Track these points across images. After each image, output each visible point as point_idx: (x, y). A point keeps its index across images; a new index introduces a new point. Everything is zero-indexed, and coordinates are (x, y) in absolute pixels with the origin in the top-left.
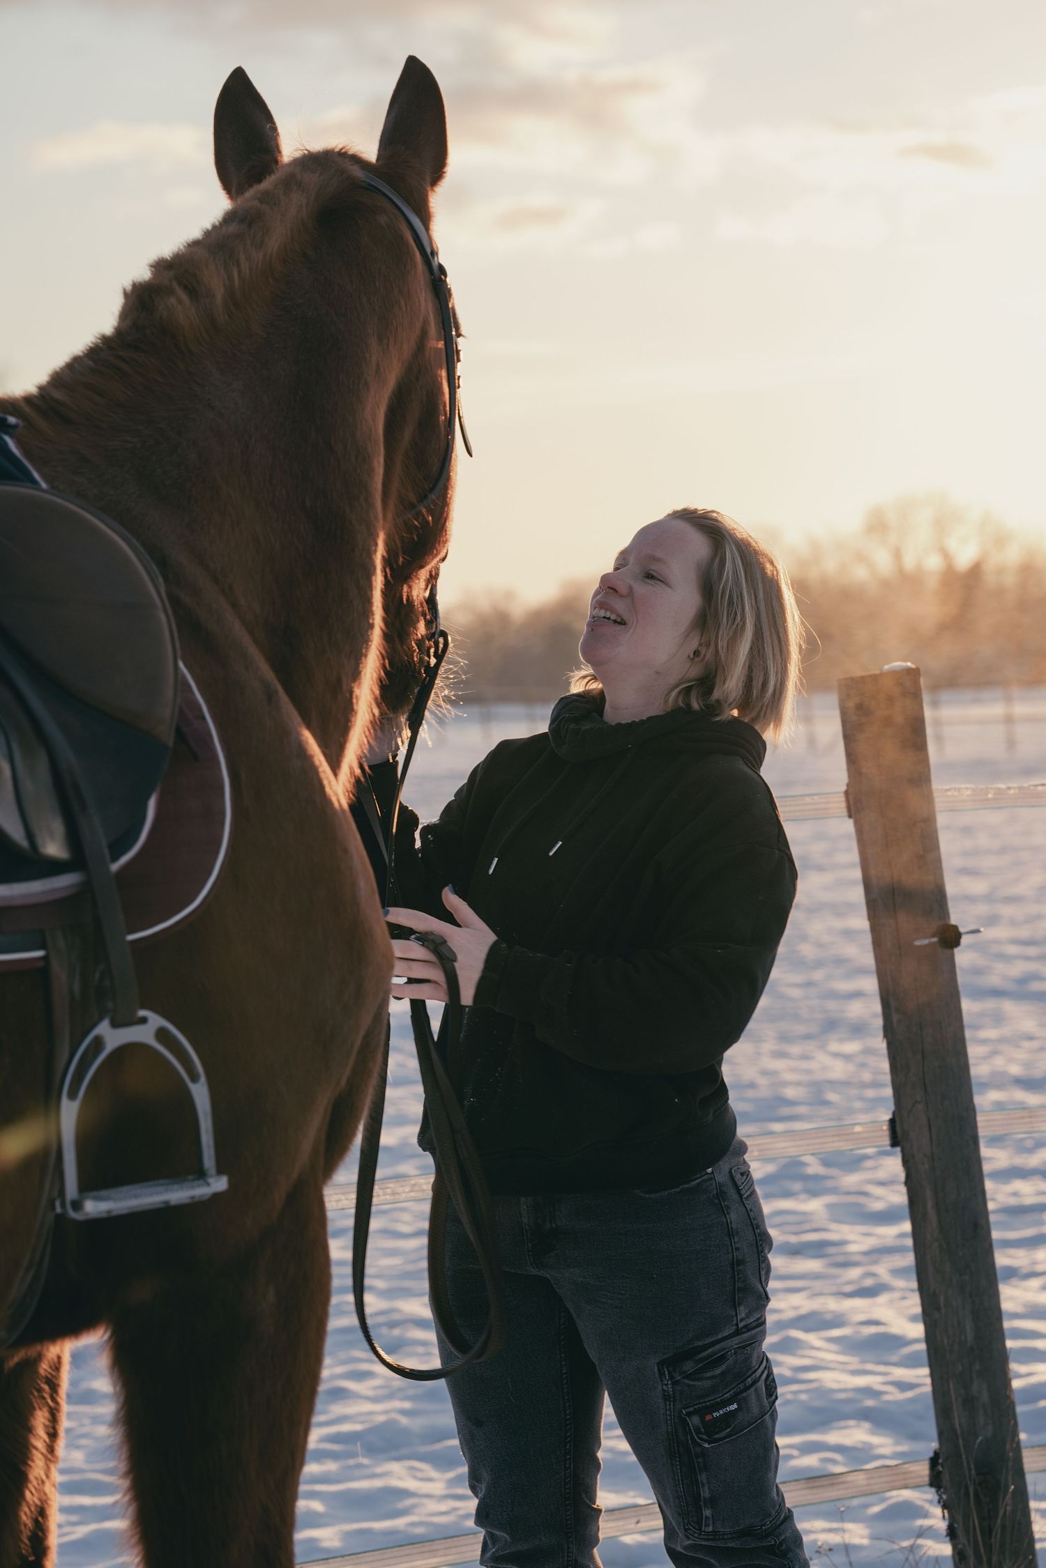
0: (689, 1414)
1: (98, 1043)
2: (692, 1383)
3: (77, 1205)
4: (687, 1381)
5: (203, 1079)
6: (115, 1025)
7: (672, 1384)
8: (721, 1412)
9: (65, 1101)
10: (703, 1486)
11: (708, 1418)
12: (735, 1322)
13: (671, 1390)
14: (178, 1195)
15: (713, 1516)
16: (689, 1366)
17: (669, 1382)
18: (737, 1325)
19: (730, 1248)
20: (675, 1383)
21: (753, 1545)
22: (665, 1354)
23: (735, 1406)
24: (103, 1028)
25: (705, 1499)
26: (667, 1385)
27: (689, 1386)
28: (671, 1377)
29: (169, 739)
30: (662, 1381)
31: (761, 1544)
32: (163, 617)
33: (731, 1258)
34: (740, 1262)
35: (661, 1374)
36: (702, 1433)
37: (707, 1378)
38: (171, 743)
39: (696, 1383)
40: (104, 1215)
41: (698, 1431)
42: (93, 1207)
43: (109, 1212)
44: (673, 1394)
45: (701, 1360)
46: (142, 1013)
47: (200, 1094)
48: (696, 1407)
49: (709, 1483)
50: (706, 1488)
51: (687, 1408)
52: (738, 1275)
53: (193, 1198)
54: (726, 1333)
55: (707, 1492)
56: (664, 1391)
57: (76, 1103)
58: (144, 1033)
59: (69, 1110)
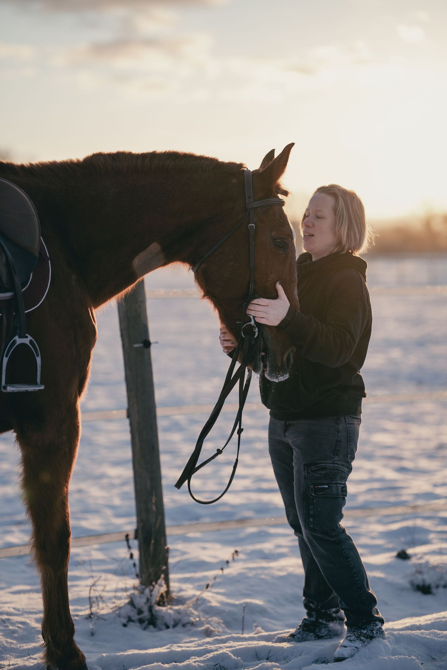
0: (310, 484)
1: (15, 342)
2: (313, 474)
3: (5, 388)
4: (312, 473)
5: (40, 356)
6: (20, 337)
7: (307, 473)
8: (321, 486)
9: (4, 357)
10: (311, 510)
11: (316, 487)
12: (333, 460)
13: (306, 475)
14: (31, 388)
15: (313, 522)
16: (313, 468)
17: (306, 472)
18: (334, 461)
19: (337, 436)
20: (308, 473)
21: (326, 538)
22: (307, 462)
23: (327, 486)
24: (17, 338)
25: (311, 515)
26: (305, 473)
27: (312, 474)
28: (307, 471)
29: (37, 255)
30: (304, 471)
31: (329, 539)
32: (36, 219)
33: (336, 438)
34: (339, 441)
35: (304, 469)
36: (313, 491)
37: (319, 474)
38: (38, 256)
39: (315, 474)
40: (11, 392)
41: (312, 490)
42: (10, 389)
43: (13, 391)
44: (307, 477)
45: (318, 467)
46: (27, 335)
47: (39, 360)
48: (314, 483)
49: (313, 510)
50: (312, 511)
51: (311, 482)
52: (338, 445)
53: (34, 390)
54: (329, 462)
55: (312, 512)
56: (304, 475)
57: (7, 358)
58: (26, 341)
59: (5, 360)
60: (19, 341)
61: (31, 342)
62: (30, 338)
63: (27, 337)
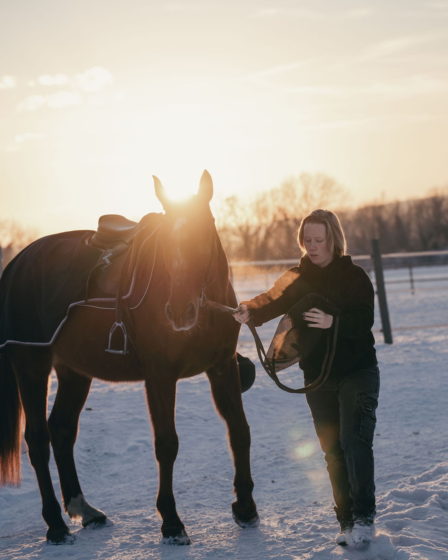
1: (115, 325)
56: (357, 400)
57: (111, 334)
58: (120, 325)
59: (111, 335)
60: (117, 324)
61: (122, 325)
62: (122, 323)
63: (120, 323)
